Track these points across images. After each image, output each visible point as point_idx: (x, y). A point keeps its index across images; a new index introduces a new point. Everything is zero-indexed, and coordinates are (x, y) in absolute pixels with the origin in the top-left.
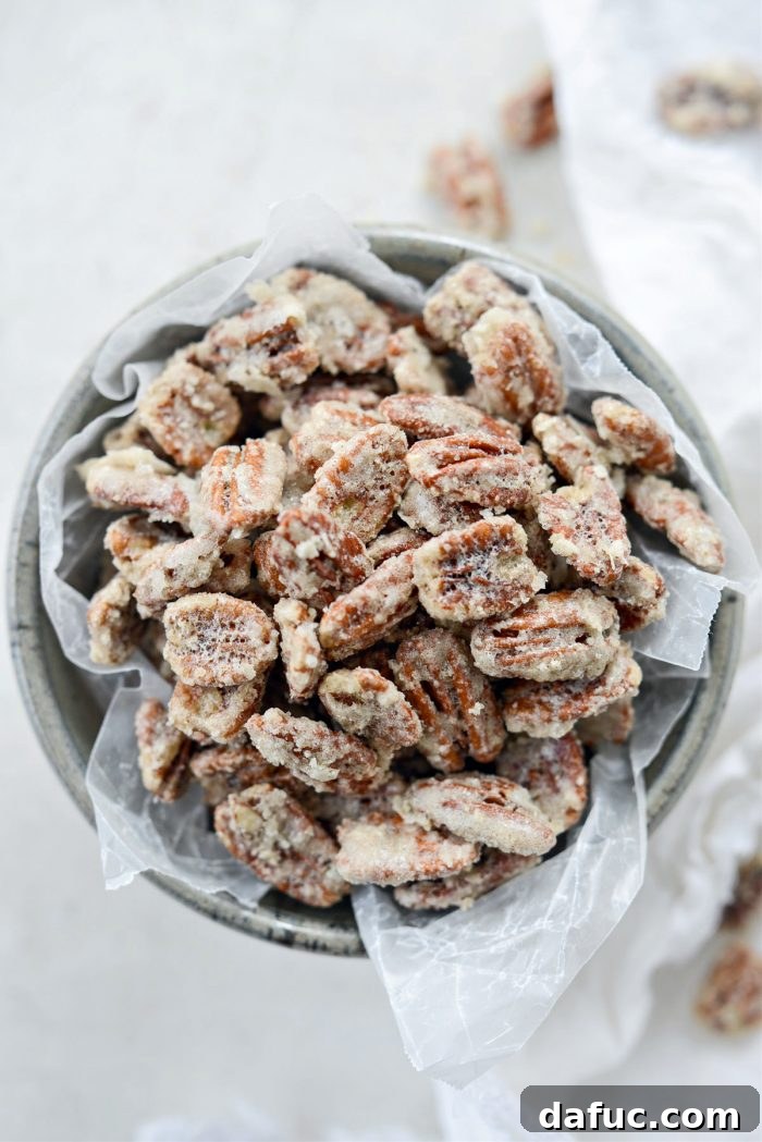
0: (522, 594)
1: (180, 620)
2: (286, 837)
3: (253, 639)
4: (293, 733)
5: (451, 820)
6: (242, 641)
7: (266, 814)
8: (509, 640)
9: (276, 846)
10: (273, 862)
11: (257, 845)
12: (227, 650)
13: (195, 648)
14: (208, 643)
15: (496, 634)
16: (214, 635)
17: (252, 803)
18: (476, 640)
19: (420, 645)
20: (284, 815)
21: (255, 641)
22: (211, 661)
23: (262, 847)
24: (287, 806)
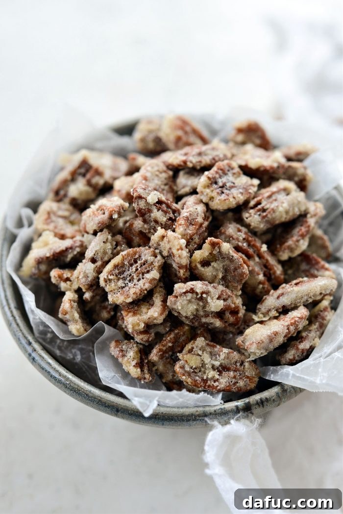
0: (252, 188)
1: (109, 276)
2: (216, 360)
3: (149, 258)
4: (193, 287)
5: (285, 301)
6: (144, 264)
7: (200, 353)
8: (259, 207)
9: (213, 368)
10: (217, 377)
11: (205, 373)
12: (140, 273)
13: (123, 285)
14: (128, 279)
15: (252, 208)
16: (129, 273)
17: (190, 351)
18: (245, 215)
19: (223, 231)
20: (209, 349)
21: (150, 259)
22: (134, 285)
23: (207, 372)
24: (208, 345)
